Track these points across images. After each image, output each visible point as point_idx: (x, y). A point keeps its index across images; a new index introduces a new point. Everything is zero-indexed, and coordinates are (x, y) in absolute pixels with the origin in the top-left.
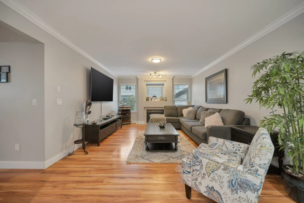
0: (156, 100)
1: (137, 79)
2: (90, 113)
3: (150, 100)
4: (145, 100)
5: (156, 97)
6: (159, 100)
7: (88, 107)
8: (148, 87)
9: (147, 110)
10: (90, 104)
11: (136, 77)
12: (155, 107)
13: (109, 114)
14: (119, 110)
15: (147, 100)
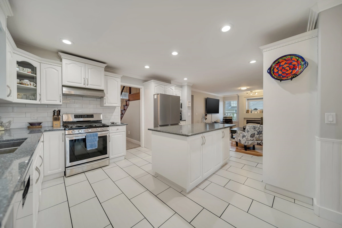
0: (256, 112)
1: (238, 96)
2: (206, 119)
3: (250, 112)
4: (245, 112)
5: (257, 109)
6: (259, 112)
7: (206, 116)
8: (249, 101)
9: (247, 120)
10: (206, 115)
11: (237, 95)
12: (255, 118)
13: (216, 121)
14: (223, 119)
15: (247, 113)
